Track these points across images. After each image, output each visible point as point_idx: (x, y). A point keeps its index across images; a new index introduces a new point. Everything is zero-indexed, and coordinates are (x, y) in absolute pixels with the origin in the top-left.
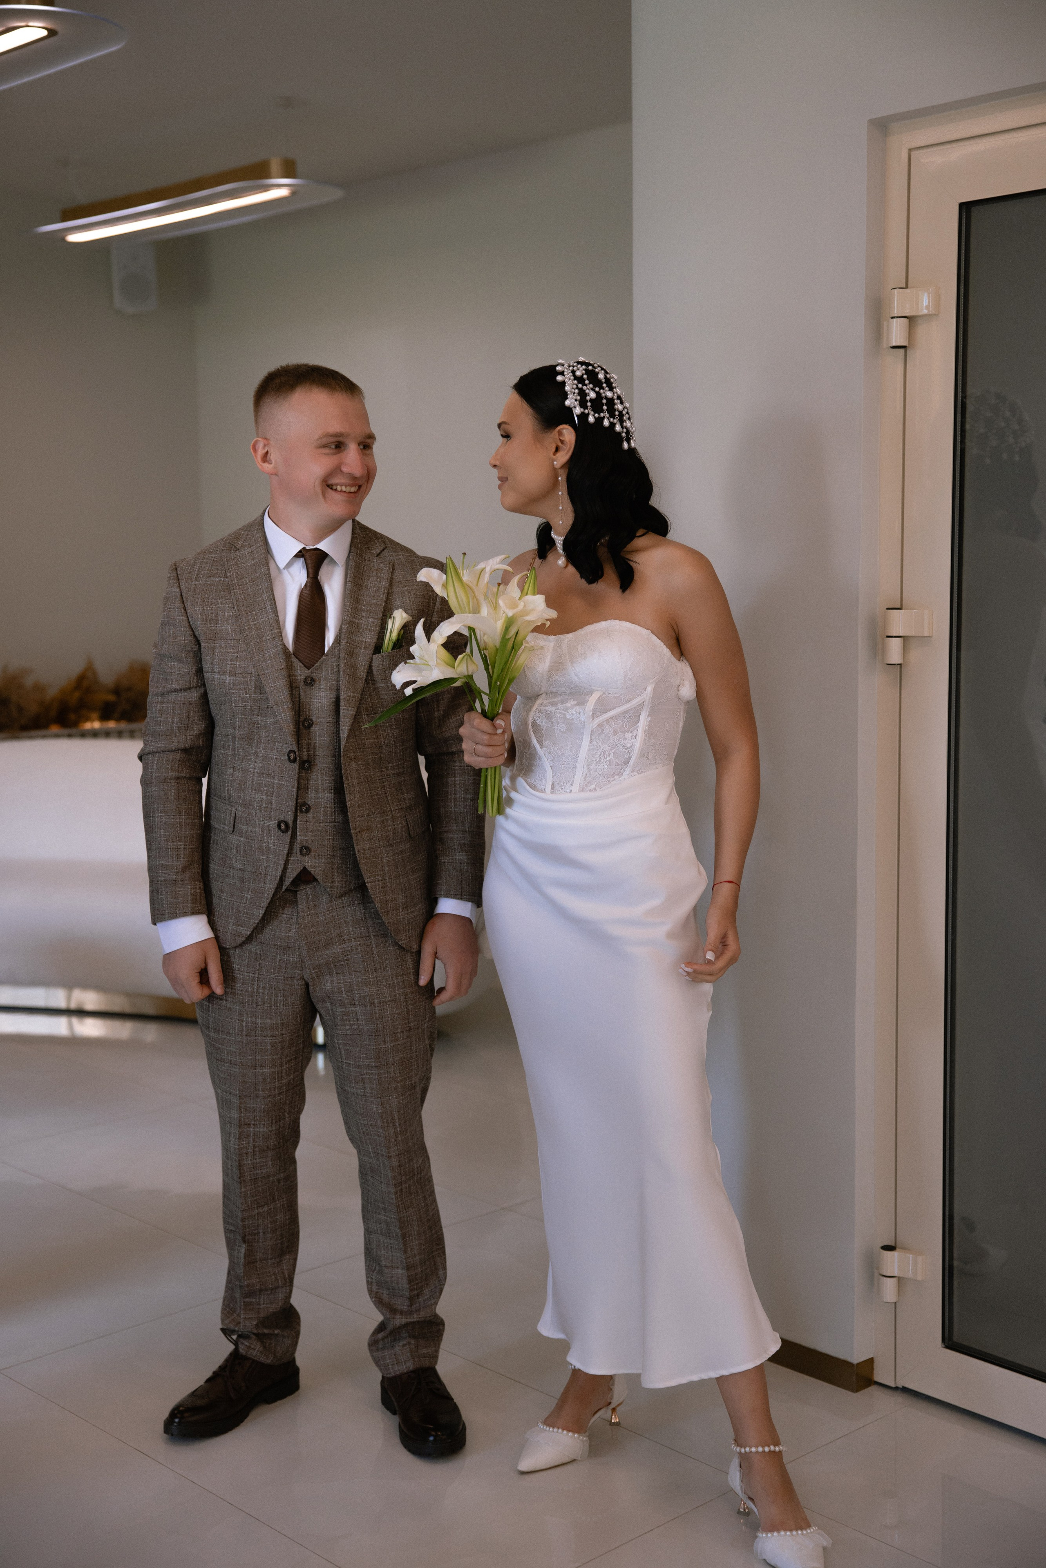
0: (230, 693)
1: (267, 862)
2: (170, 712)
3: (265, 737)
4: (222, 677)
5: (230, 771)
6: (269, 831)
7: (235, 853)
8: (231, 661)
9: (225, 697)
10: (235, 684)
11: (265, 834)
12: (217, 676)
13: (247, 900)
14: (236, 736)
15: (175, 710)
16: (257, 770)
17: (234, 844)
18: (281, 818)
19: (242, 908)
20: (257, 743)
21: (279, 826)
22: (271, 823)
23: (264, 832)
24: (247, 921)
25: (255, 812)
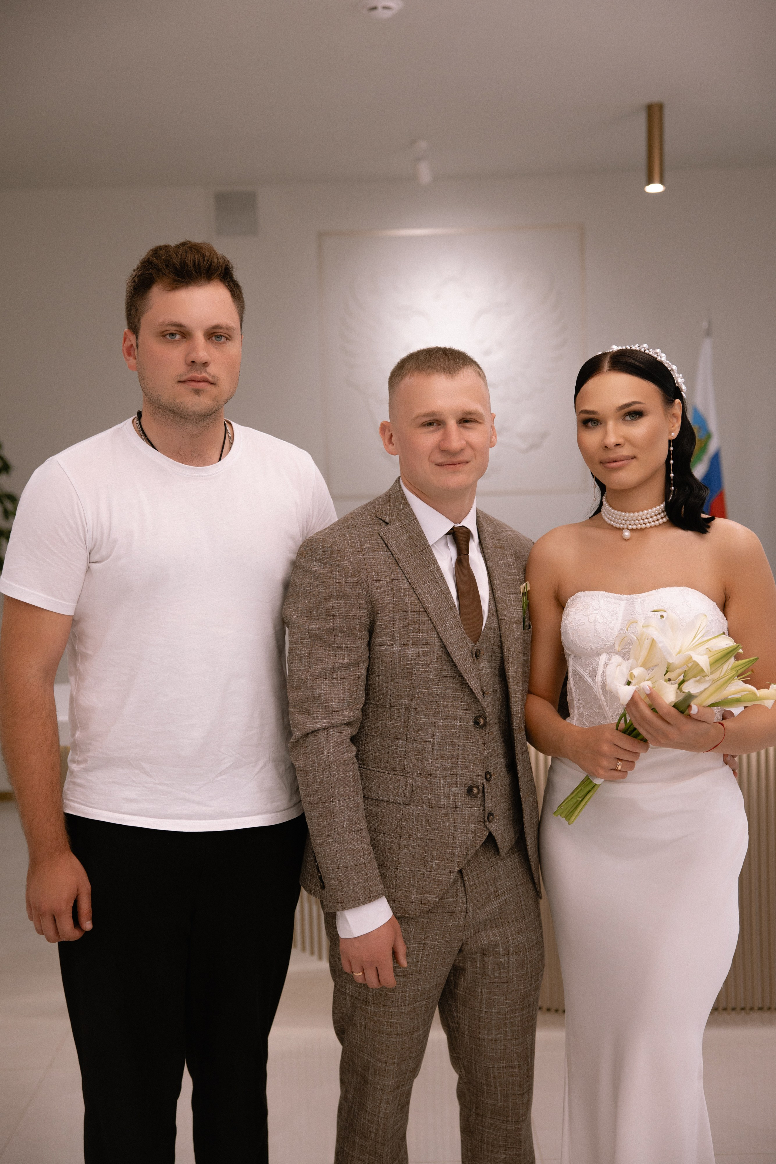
0: (411, 664)
1: (454, 827)
2: (340, 687)
3: (443, 706)
4: (403, 649)
5: (402, 742)
6: (455, 796)
7: (415, 822)
8: (413, 632)
9: (404, 668)
10: (419, 655)
11: (451, 800)
12: (397, 648)
13: (431, 867)
14: (413, 706)
15: (345, 685)
16: (437, 740)
17: (413, 814)
18: (470, 783)
19: (426, 877)
20: (435, 713)
21: (470, 790)
22: (458, 789)
23: (450, 798)
24: (434, 888)
25: (438, 780)
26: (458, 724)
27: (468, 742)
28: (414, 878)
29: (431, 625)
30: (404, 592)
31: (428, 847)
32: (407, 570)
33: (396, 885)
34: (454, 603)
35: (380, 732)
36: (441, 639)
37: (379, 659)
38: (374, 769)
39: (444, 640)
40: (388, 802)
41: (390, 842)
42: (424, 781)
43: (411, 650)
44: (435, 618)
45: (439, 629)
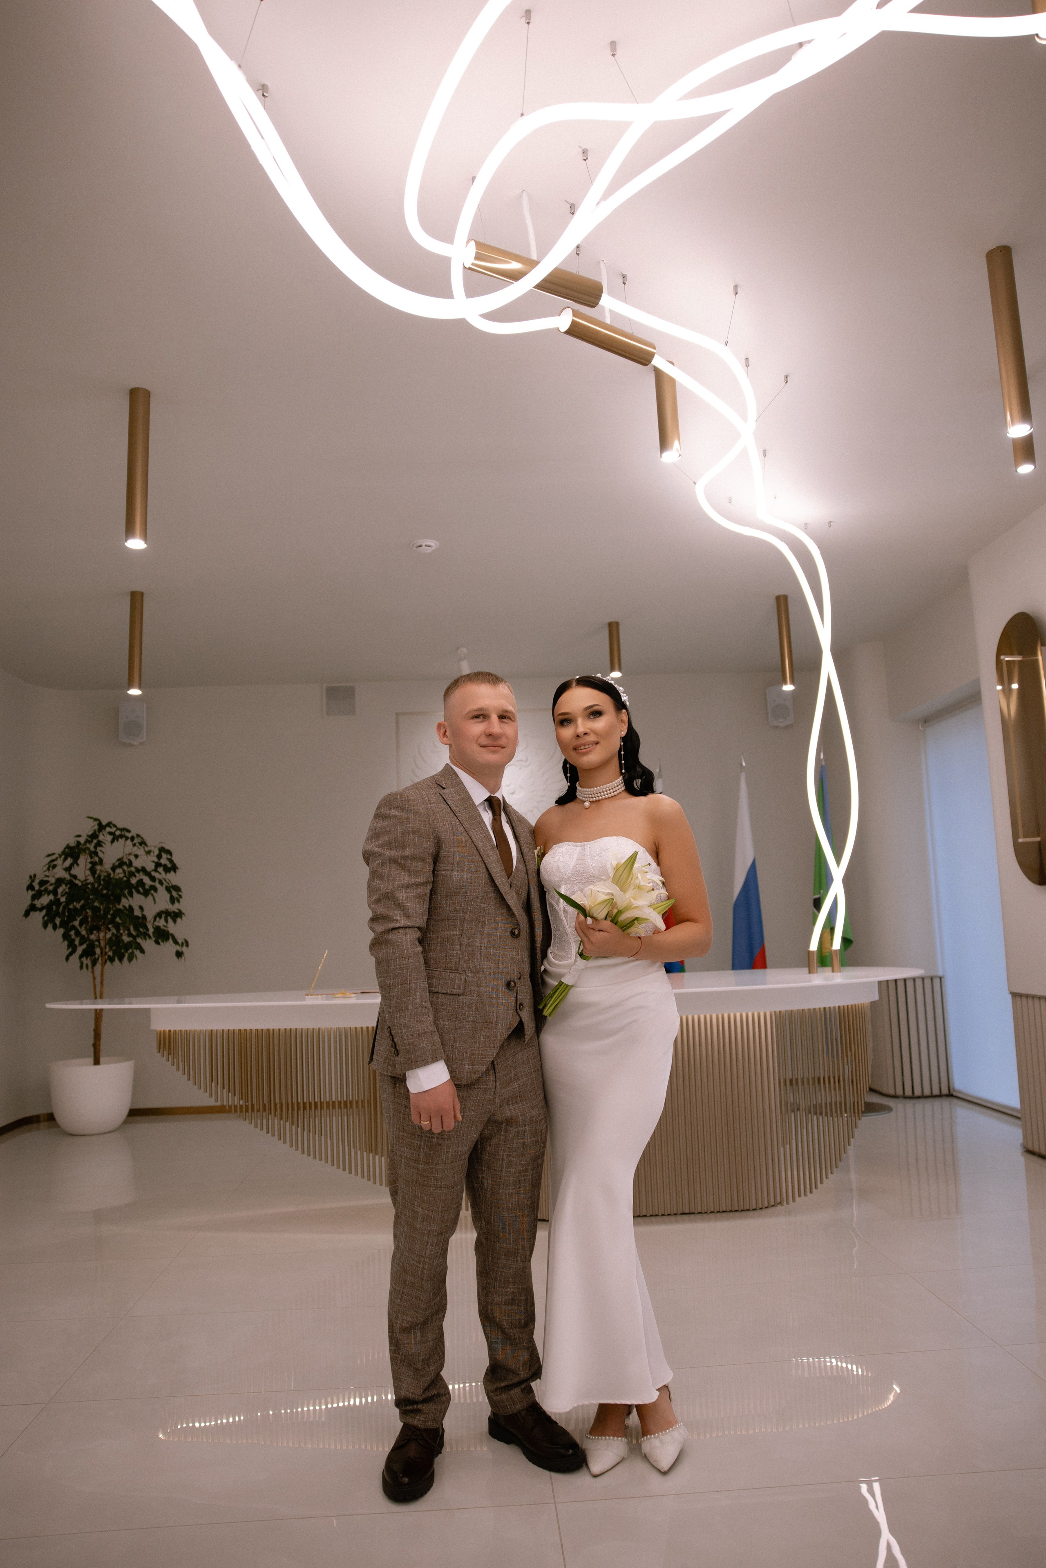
0: (466, 886)
1: (497, 1013)
3: (488, 919)
4: (460, 874)
5: (457, 947)
6: (498, 989)
7: (467, 1009)
8: (468, 862)
9: (460, 889)
10: (471, 879)
11: (494, 992)
12: (456, 873)
13: (479, 1044)
14: (466, 919)
16: (484, 945)
17: (466, 1002)
18: (509, 979)
19: (476, 1052)
20: (482, 924)
21: (508, 985)
22: (499, 983)
23: (493, 990)
24: (482, 1060)
25: (484, 976)
26: (499, 933)
27: (506, 948)
28: (466, 1052)
29: (480, 859)
30: (461, 833)
31: (478, 1028)
33: (452, 1058)
34: (494, 844)
35: (439, 940)
37: (442, 882)
38: (435, 969)
39: (489, 869)
40: (446, 994)
42: (473, 977)
43: (466, 875)
44: (483, 853)
45: (486, 861)
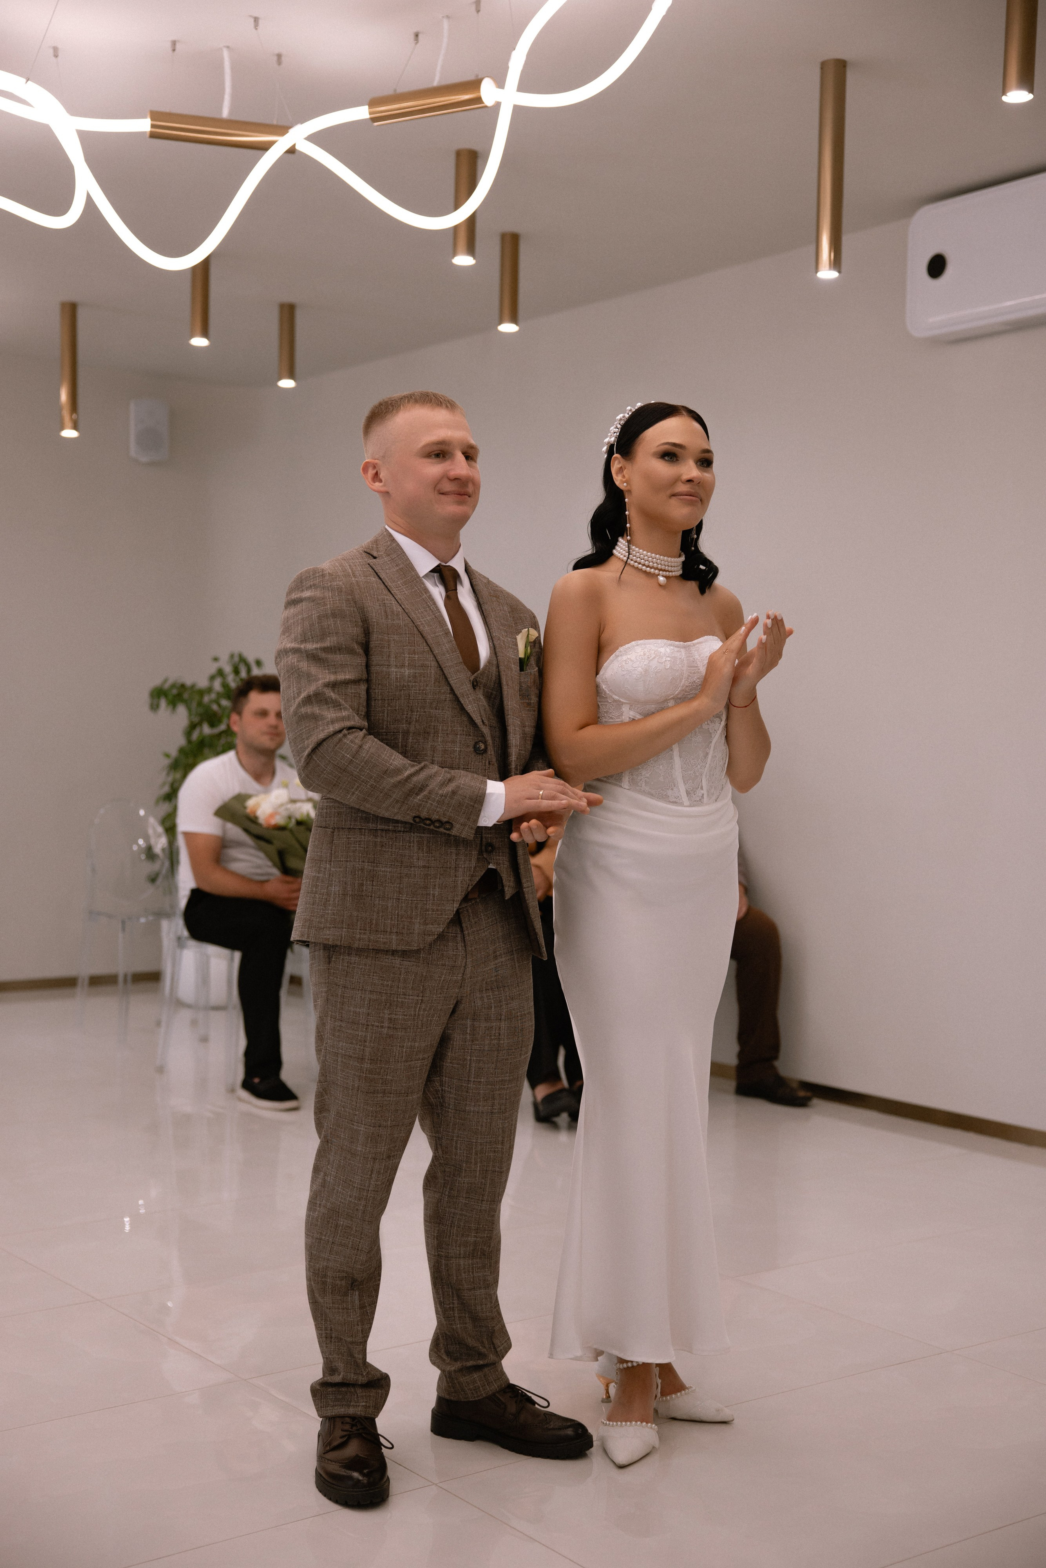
0: (409, 686)
3: (442, 730)
8: (409, 654)
9: (401, 690)
12: (393, 669)
20: (434, 736)
24: (437, 918)
26: (458, 749)
27: (468, 768)
28: (416, 908)
29: (427, 649)
30: (398, 615)
31: (430, 875)
32: (398, 597)
33: (398, 915)
34: (448, 629)
36: (438, 662)
39: (440, 663)
41: (390, 872)
43: (407, 671)
44: (430, 641)
45: (436, 652)
